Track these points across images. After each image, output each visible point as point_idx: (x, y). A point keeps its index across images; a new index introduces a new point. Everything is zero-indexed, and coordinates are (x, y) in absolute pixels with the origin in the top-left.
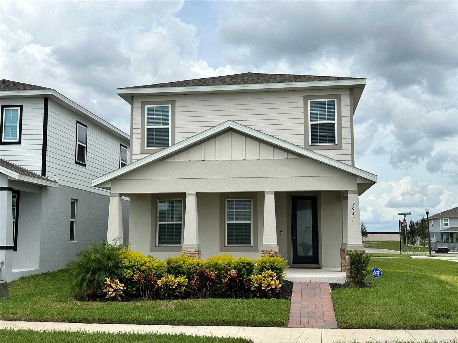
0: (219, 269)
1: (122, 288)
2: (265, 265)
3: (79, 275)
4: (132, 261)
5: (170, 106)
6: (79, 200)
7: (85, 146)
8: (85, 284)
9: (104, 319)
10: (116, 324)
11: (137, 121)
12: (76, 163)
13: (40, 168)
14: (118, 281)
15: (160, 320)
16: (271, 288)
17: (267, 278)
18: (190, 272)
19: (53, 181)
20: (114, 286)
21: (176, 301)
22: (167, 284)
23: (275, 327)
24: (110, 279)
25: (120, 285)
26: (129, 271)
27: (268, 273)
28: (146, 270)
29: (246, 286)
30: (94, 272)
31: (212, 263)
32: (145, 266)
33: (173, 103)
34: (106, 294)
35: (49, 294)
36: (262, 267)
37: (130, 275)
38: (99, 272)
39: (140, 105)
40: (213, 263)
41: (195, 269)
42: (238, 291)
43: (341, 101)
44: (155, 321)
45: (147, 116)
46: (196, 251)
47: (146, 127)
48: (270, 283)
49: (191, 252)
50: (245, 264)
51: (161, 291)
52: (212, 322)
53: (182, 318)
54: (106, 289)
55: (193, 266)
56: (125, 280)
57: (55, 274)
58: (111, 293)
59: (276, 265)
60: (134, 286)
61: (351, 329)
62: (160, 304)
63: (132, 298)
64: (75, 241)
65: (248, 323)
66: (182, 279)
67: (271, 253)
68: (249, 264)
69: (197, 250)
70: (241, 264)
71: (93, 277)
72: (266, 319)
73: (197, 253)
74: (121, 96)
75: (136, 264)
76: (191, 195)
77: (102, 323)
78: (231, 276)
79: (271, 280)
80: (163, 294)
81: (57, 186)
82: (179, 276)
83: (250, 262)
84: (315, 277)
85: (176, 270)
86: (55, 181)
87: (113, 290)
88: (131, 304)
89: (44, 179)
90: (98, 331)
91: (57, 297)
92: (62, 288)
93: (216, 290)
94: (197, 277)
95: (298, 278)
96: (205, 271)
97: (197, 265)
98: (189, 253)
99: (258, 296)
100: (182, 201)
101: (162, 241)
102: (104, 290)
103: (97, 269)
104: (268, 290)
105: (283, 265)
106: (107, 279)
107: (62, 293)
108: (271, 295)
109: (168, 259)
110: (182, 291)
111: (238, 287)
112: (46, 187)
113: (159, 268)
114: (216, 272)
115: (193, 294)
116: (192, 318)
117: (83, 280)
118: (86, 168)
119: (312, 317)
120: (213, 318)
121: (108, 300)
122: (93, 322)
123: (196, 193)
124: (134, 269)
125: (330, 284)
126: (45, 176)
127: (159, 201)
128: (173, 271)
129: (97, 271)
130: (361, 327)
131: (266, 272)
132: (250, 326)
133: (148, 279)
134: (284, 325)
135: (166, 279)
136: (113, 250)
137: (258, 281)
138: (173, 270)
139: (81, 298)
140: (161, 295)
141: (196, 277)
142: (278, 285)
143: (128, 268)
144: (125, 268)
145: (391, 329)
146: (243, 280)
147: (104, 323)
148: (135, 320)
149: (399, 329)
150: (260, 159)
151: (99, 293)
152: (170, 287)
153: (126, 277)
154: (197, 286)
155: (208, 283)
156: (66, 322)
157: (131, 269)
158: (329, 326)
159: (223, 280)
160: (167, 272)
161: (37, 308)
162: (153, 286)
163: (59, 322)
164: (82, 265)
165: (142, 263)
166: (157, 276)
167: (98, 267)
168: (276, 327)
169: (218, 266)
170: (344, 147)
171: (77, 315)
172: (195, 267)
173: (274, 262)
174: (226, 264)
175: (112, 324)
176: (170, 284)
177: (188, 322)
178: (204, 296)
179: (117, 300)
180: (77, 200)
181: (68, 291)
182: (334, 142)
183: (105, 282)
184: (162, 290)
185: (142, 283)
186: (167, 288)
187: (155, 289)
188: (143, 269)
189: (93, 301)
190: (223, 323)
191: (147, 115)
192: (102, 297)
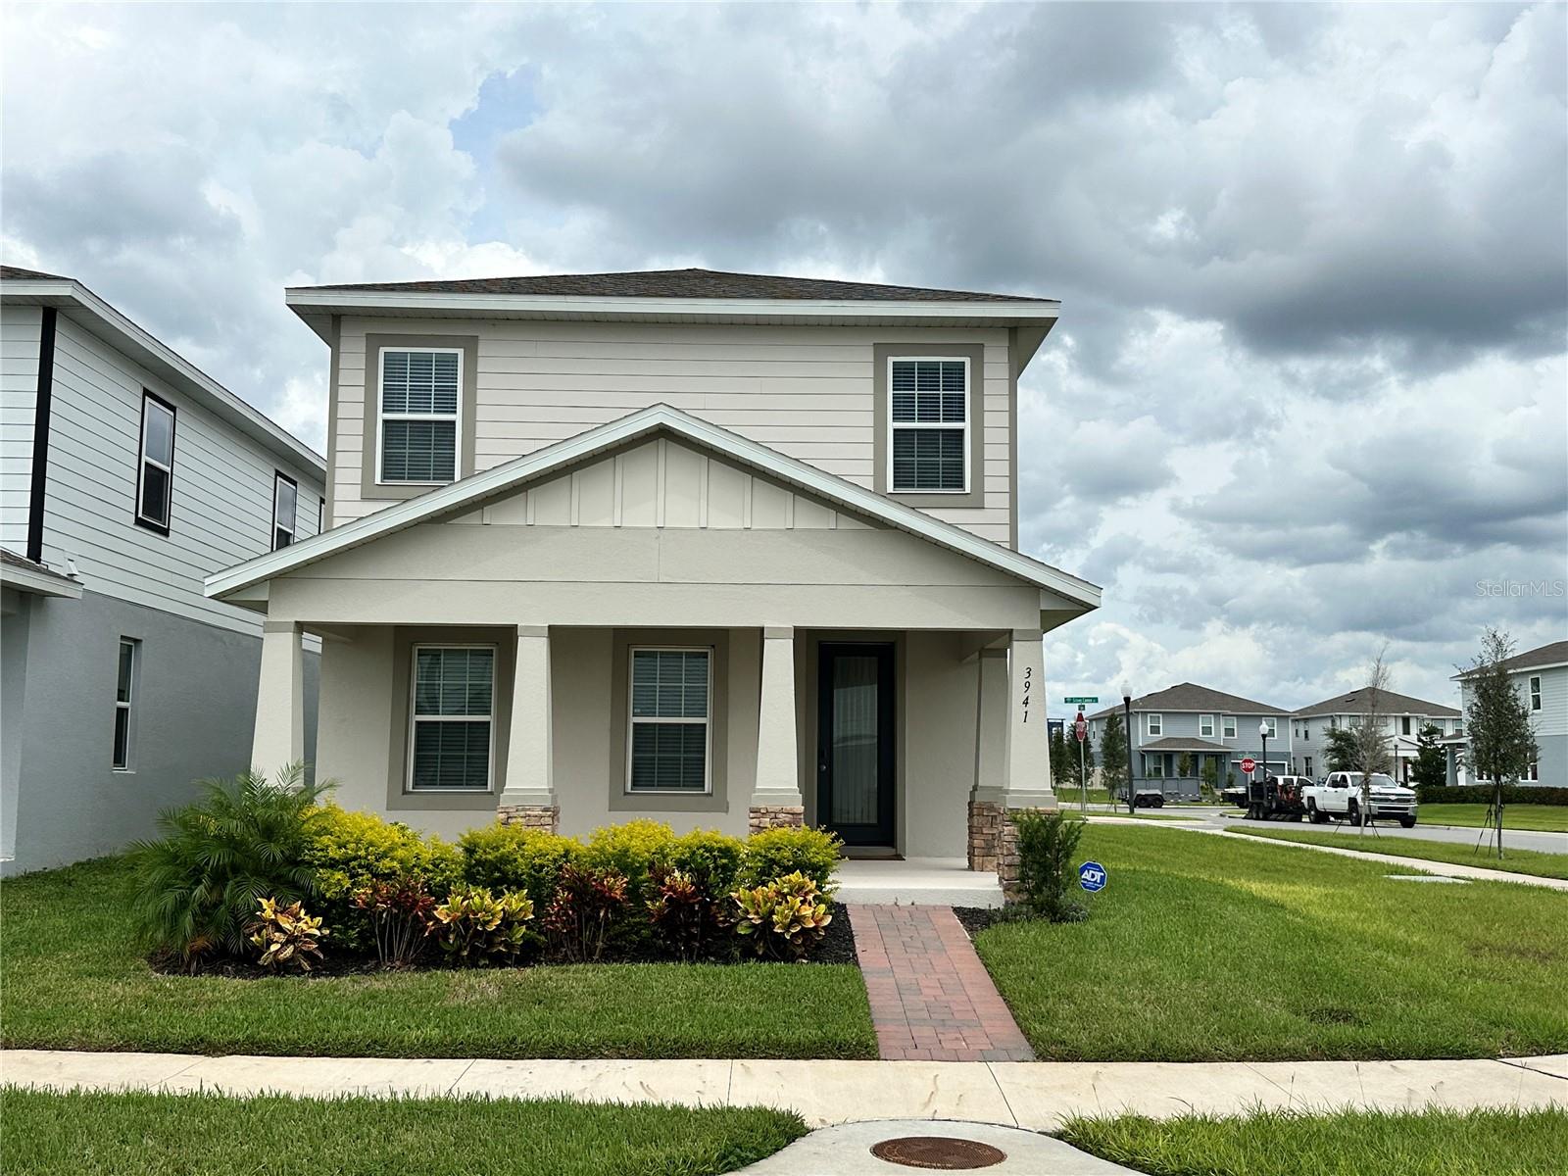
0: (633, 869)
1: (317, 933)
2: (779, 857)
3: (165, 886)
4: (348, 842)
5: (460, 352)
6: (143, 644)
7: (168, 469)
8: (188, 921)
9: (267, 1040)
10: (309, 1055)
11: (353, 395)
12: (139, 522)
13: (24, 533)
14: (301, 908)
15: (462, 1043)
16: (803, 927)
17: (789, 898)
18: (539, 878)
19: (66, 579)
20: (286, 924)
21: (496, 973)
22: (467, 918)
23: (839, 1059)
24: (273, 901)
25: (310, 922)
26: (338, 875)
27: (790, 881)
28: (394, 873)
29: (720, 921)
30: (219, 878)
31: (611, 850)
32: (392, 859)
33: (471, 345)
34: (259, 950)
35: (60, 946)
36: (765, 862)
37: (342, 887)
38: (235, 877)
39: (361, 346)
40: (614, 849)
41: (557, 869)
42: (693, 937)
43: (983, 367)
44: (445, 1045)
45: (385, 381)
46: (546, 810)
47: (381, 416)
48: (798, 911)
49: (528, 812)
50: (716, 853)
51: (446, 939)
52: (638, 1046)
53: (534, 1035)
54: (259, 935)
55: (551, 859)
56: (324, 904)
57: (66, 877)
58: (278, 948)
59: (811, 855)
60: (353, 924)
61: (1077, 1061)
62: (447, 985)
63: (346, 963)
64: (129, 771)
65: (754, 1049)
66: (516, 901)
67: (780, 816)
68: (726, 852)
69: (548, 804)
70: (701, 851)
71: (215, 894)
72: (808, 1033)
73: (549, 816)
74: (298, 314)
75: (362, 853)
76: (533, 632)
77: (261, 1053)
78: (675, 892)
79: (803, 902)
80: (452, 950)
81: (79, 596)
82: (506, 892)
83: (730, 844)
84: (911, 891)
85: (492, 873)
86: (70, 578)
87: (283, 938)
88: (351, 985)
89: (39, 570)
90: (267, 1092)
91: (90, 959)
92: (99, 927)
93: (621, 935)
94: (566, 893)
95: (859, 891)
96: (591, 874)
97: (562, 856)
98: (522, 814)
99: (760, 953)
100: (492, 650)
101: (425, 775)
102: (252, 939)
103: (228, 869)
104: (793, 934)
105: (831, 856)
106: (264, 902)
107: (105, 944)
108: (799, 951)
109: (467, 836)
110: (517, 940)
111: (696, 924)
112: (41, 596)
113: (437, 866)
114: (626, 879)
115: (547, 949)
116: (569, 1035)
117: (182, 904)
118: (170, 539)
119: (943, 1020)
120: (639, 1033)
121: (265, 971)
122: (231, 1051)
123: (549, 627)
124: (354, 868)
125: (957, 910)
126: (38, 561)
127: (419, 650)
128: (483, 876)
129: (230, 875)
130: (1110, 1056)
131: (783, 878)
132: (761, 1058)
133: (403, 902)
134: (868, 1053)
135: (463, 901)
136: (282, 809)
137: (759, 906)
138: (484, 873)
139: (172, 963)
140: (447, 952)
141: (562, 895)
142: (822, 919)
143: (333, 864)
144: (322, 866)
145: (1200, 1061)
146: (712, 903)
147: (268, 1055)
148: (376, 1042)
149: (1222, 1059)
150: (754, 527)
151: (236, 945)
152: (479, 928)
153: (328, 895)
154: (563, 922)
155: (602, 914)
156: (136, 1051)
157: (344, 869)
158: (1010, 1057)
159: (648, 903)
160: (463, 877)
161: (27, 1002)
162: (418, 926)
163: (111, 1051)
164: (176, 857)
165: (381, 849)
166: (431, 893)
167: (233, 861)
168: (845, 1059)
169: (629, 860)
170: (988, 500)
171: (172, 1028)
172: (555, 860)
173: (804, 847)
174: (653, 850)
175: (297, 1056)
176: (479, 919)
177: (555, 1047)
178: (586, 955)
179: (299, 971)
180: (137, 641)
181: (123, 936)
182: (961, 485)
183: (258, 913)
184: (451, 936)
185: (384, 915)
186: (467, 932)
187: (427, 934)
188: (386, 869)
189: (217, 975)
190: (671, 1049)
191: (385, 377)
192: (248, 962)
